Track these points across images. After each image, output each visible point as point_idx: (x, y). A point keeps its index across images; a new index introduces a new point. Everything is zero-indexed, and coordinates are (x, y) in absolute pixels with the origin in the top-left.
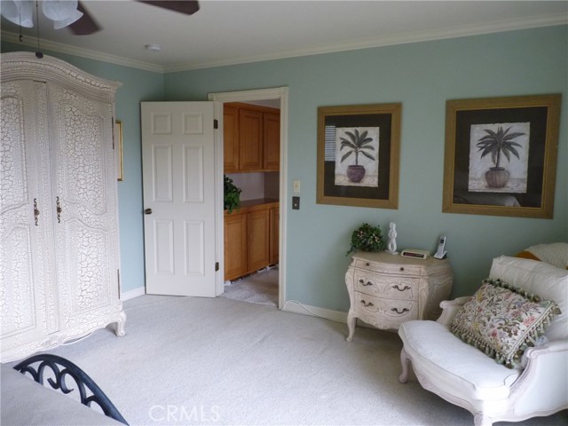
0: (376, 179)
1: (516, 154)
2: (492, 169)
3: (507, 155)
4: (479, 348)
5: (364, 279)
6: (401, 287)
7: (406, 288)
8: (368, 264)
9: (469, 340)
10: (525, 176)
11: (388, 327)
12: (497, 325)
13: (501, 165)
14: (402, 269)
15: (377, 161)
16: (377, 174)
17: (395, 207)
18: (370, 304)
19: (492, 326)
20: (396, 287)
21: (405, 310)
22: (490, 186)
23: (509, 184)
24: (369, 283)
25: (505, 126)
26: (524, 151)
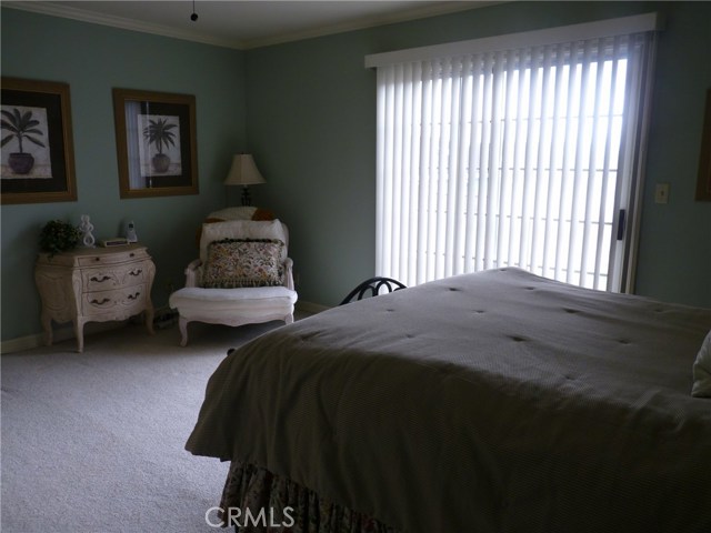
0: (49, 169)
1: (172, 142)
2: (157, 155)
3: (166, 143)
4: (245, 286)
5: (97, 276)
6: (135, 272)
7: (139, 272)
8: (98, 259)
9: (226, 285)
10: (179, 161)
11: (129, 315)
12: (259, 264)
13: (164, 152)
14: (132, 255)
15: (48, 148)
16: (49, 163)
17: (74, 198)
18: (106, 300)
19: (256, 266)
20: (132, 273)
21: (138, 294)
22: (157, 171)
23: (170, 168)
24: (106, 278)
25: (163, 118)
26: (177, 140)
